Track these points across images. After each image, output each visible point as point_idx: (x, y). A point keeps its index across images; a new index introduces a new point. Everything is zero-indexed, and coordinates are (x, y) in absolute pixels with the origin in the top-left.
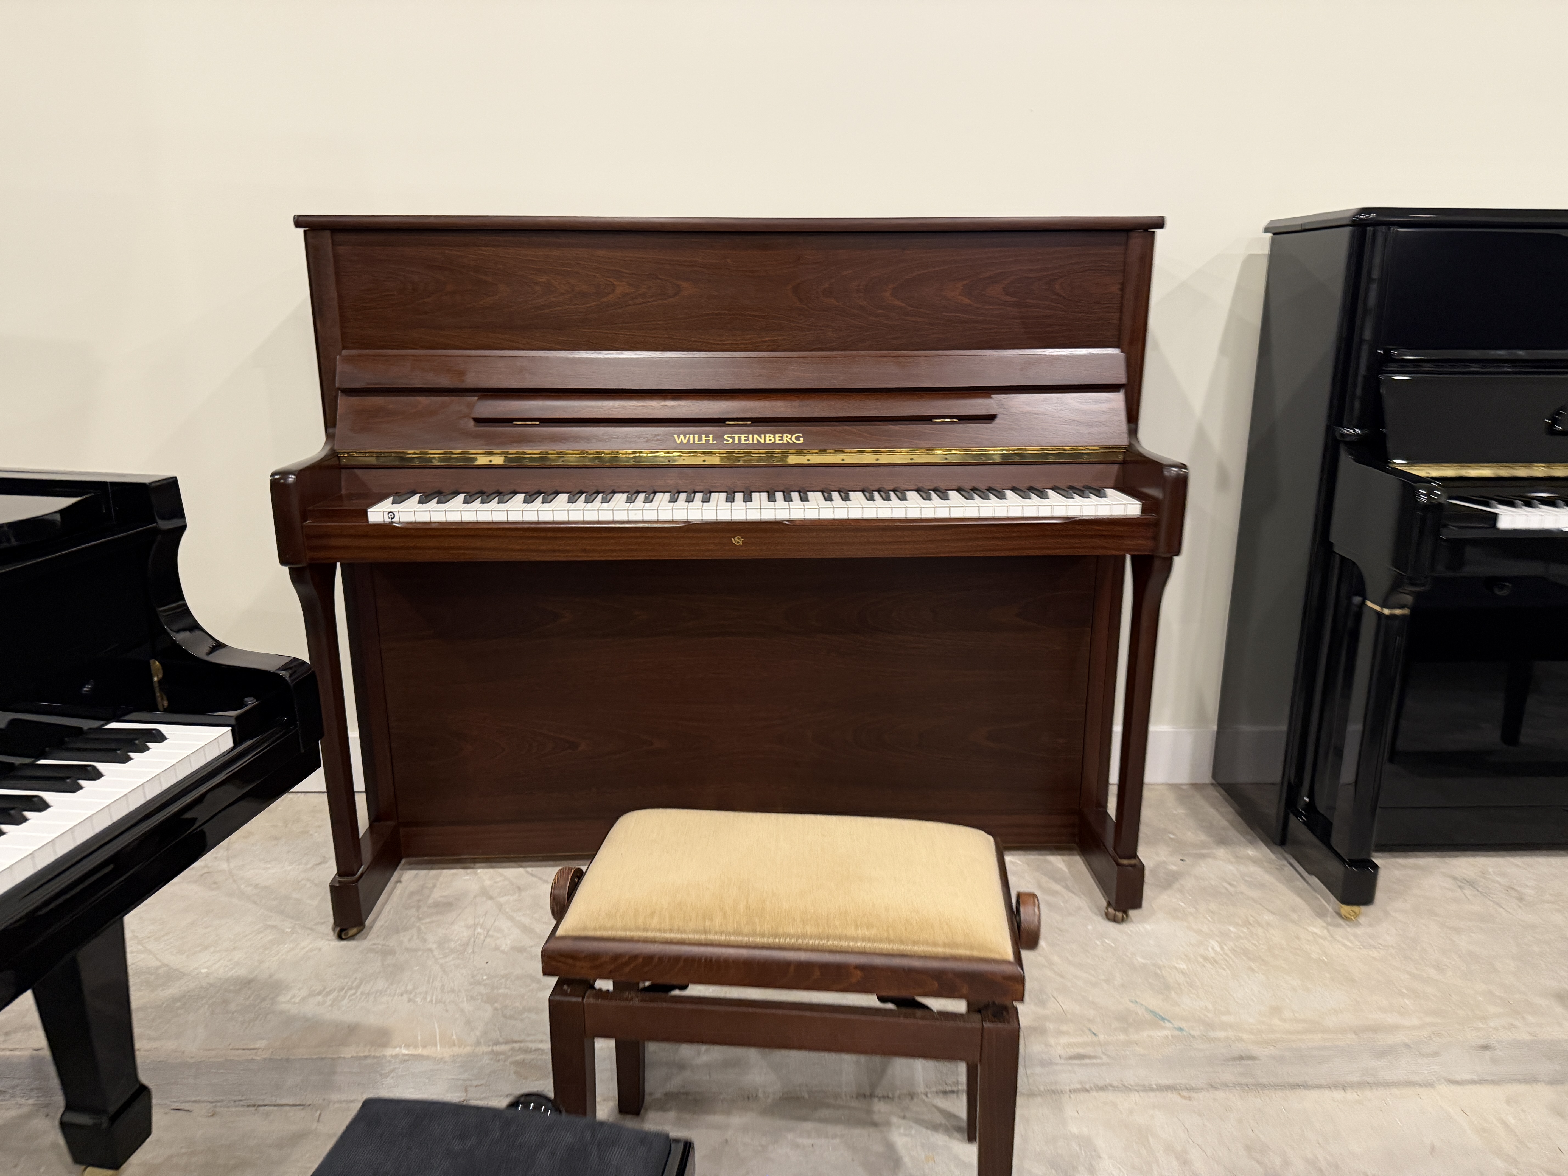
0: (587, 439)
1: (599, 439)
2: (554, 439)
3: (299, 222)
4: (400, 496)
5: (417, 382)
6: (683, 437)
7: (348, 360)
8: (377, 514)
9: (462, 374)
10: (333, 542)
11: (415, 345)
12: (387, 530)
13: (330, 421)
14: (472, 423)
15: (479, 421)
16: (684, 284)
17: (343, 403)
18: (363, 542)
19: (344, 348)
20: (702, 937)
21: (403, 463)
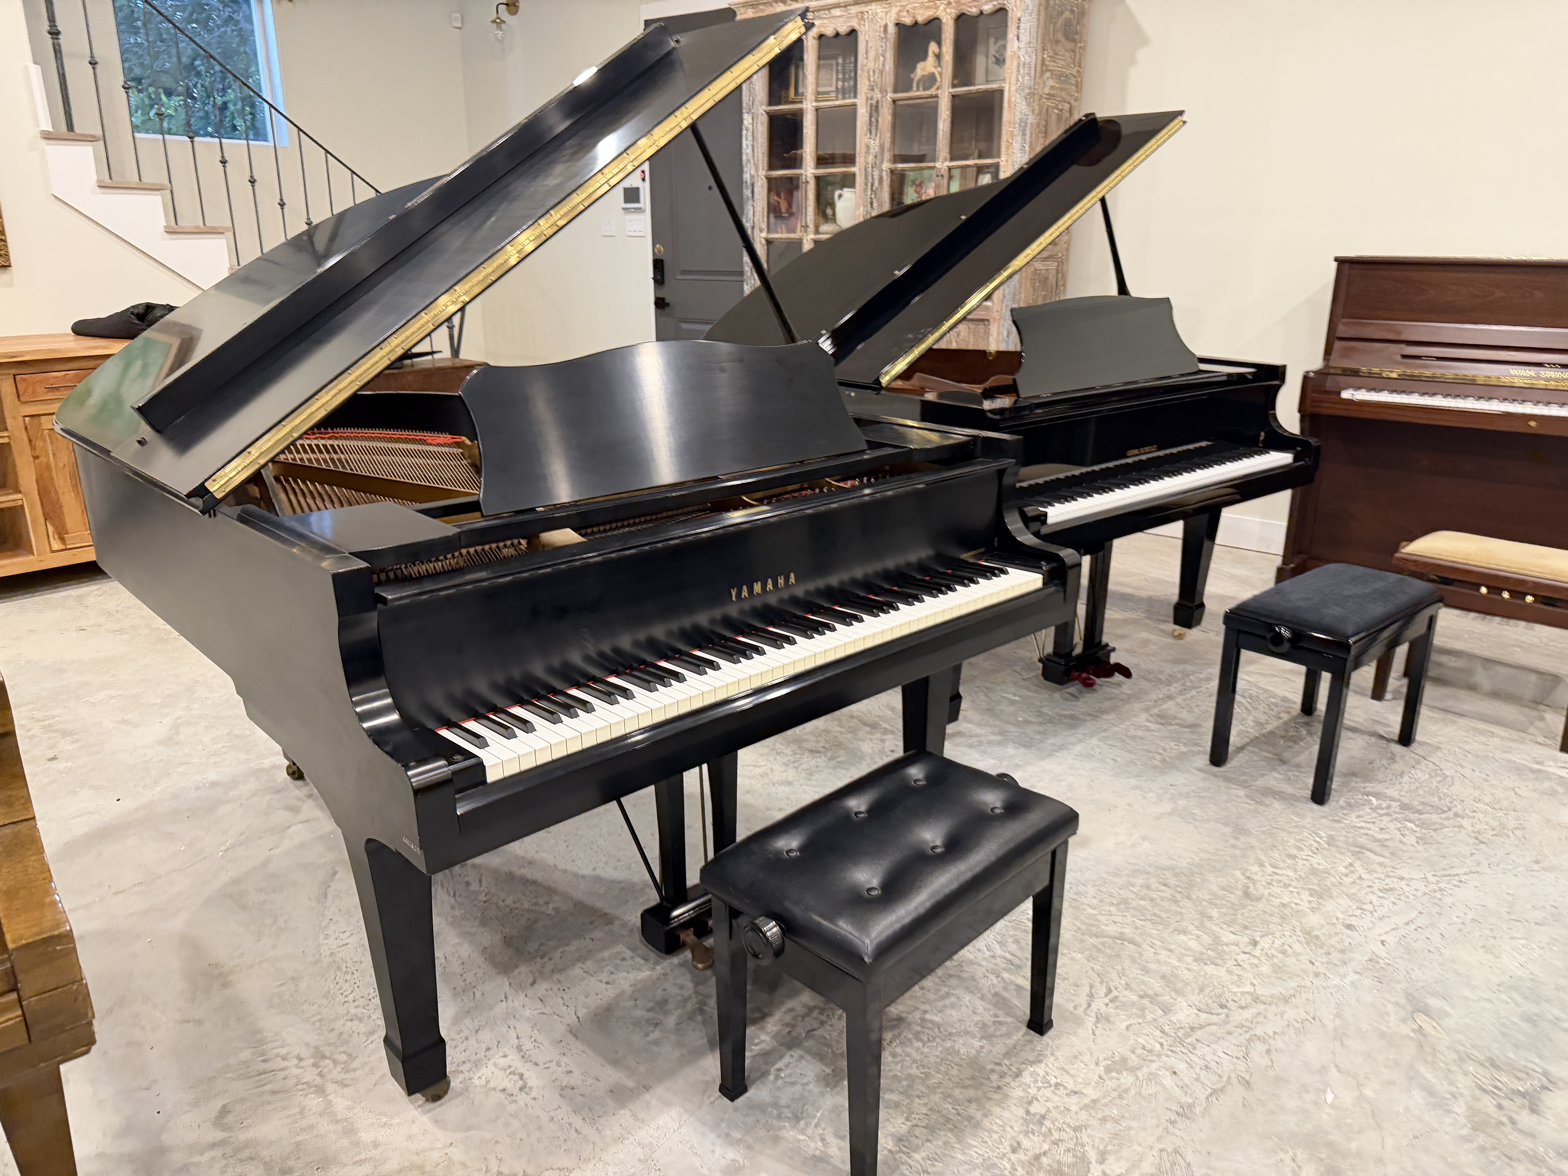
0: (1458, 368)
1: (1465, 369)
2: (1440, 367)
3: (1337, 259)
4: (1358, 388)
5: (1376, 337)
6: (1515, 370)
7: (1345, 324)
8: (1346, 395)
9: (1399, 333)
10: (1324, 405)
11: (1378, 318)
12: (1350, 402)
13: (1328, 351)
14: (1399, 357)
15: (1405, 357)
16: (1535, 292)
17: (1338, 344)
18: (1337, 406)
19: (1343, 318)
20: (1464, 561)
21: (1355, 373)
